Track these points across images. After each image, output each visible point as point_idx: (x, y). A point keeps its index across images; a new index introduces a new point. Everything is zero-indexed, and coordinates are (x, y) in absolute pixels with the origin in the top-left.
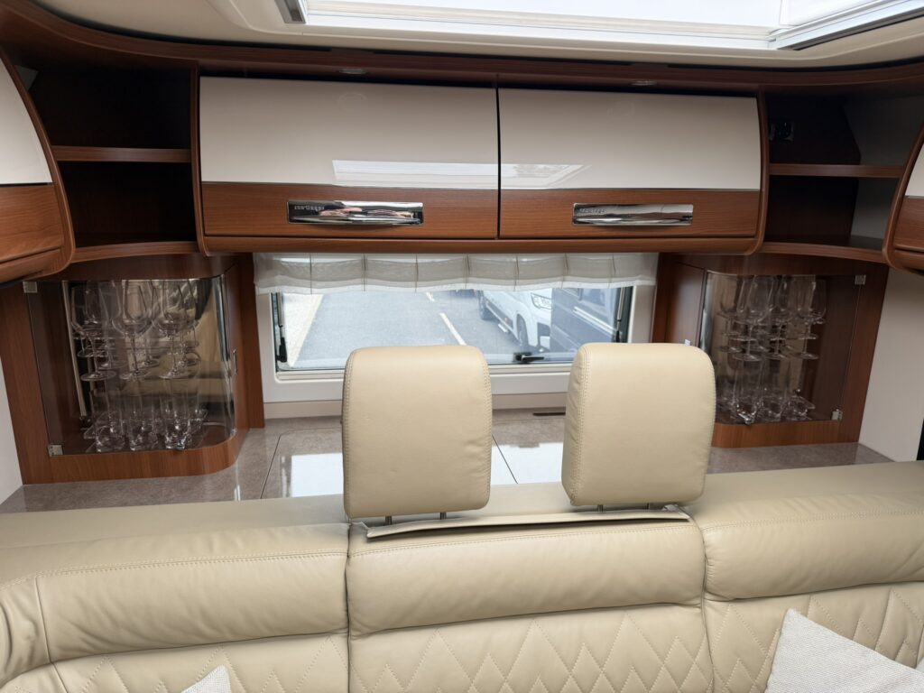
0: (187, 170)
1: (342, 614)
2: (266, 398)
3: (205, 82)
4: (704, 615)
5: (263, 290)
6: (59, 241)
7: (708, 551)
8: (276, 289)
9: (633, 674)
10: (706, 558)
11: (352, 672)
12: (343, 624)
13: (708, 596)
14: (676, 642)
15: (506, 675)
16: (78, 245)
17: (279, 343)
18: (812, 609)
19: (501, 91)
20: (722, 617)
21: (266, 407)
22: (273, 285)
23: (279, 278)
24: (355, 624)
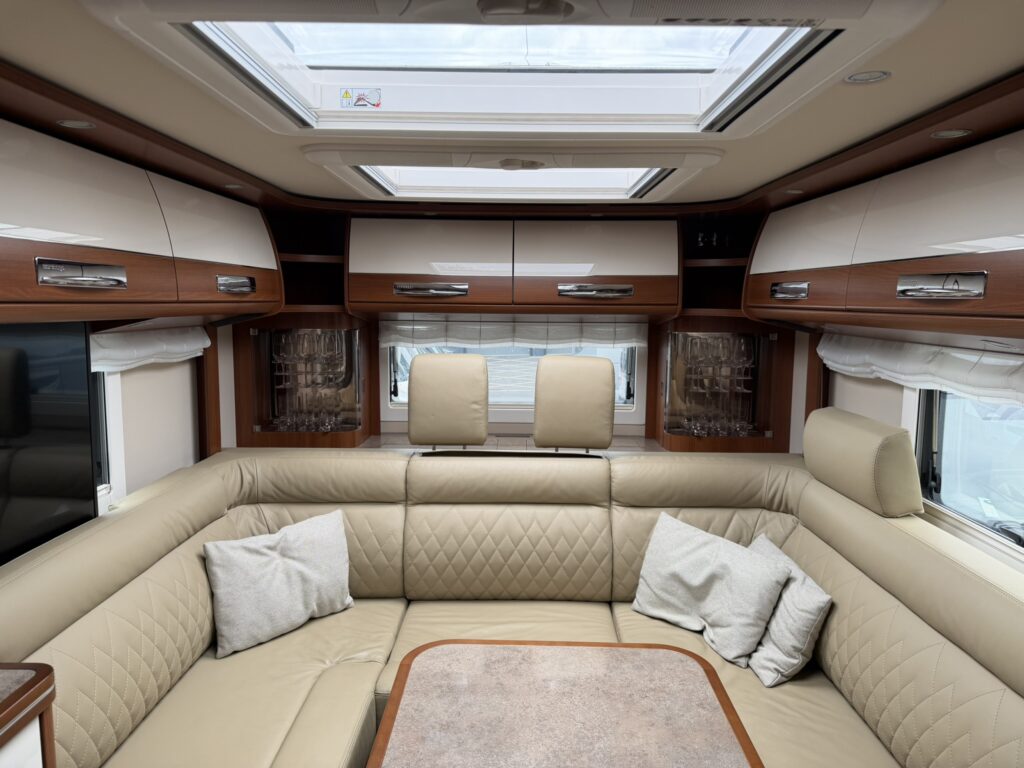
0: (342, 266)
1: (404, 491)
2: (382, 419)
3: (354, 221)
4: (610, 514)
5: (384, 345)
6: (277, 298)
7: (612, 475)
8: (392, 344)
9: (562, 539)
10: (610, 478)
11: (407, 523)
12: (403, 498)
13: (614, 503)
14: (590, 524)
15: (489, 531)
16: (287, 303)
17: (393, 384)
18: (680, 516)
19: (517, 222)
20: (622, 516)
21: (382, 424)
22: (390, 341)
23: (393, 337)
24: (410, 497)
